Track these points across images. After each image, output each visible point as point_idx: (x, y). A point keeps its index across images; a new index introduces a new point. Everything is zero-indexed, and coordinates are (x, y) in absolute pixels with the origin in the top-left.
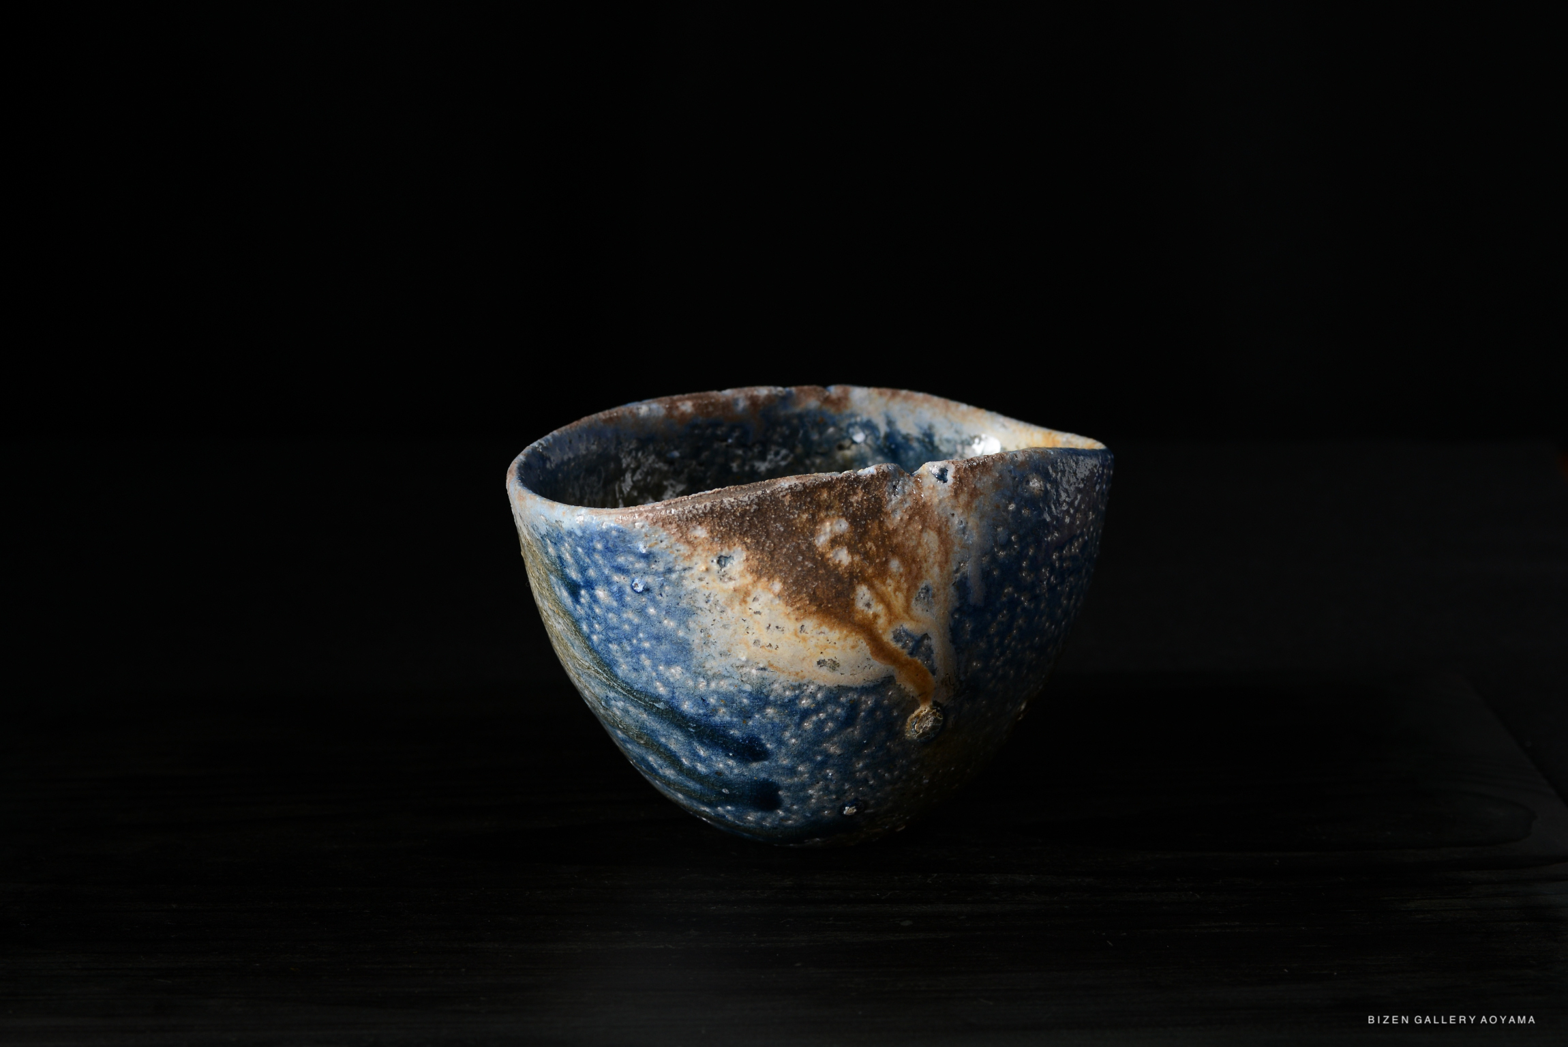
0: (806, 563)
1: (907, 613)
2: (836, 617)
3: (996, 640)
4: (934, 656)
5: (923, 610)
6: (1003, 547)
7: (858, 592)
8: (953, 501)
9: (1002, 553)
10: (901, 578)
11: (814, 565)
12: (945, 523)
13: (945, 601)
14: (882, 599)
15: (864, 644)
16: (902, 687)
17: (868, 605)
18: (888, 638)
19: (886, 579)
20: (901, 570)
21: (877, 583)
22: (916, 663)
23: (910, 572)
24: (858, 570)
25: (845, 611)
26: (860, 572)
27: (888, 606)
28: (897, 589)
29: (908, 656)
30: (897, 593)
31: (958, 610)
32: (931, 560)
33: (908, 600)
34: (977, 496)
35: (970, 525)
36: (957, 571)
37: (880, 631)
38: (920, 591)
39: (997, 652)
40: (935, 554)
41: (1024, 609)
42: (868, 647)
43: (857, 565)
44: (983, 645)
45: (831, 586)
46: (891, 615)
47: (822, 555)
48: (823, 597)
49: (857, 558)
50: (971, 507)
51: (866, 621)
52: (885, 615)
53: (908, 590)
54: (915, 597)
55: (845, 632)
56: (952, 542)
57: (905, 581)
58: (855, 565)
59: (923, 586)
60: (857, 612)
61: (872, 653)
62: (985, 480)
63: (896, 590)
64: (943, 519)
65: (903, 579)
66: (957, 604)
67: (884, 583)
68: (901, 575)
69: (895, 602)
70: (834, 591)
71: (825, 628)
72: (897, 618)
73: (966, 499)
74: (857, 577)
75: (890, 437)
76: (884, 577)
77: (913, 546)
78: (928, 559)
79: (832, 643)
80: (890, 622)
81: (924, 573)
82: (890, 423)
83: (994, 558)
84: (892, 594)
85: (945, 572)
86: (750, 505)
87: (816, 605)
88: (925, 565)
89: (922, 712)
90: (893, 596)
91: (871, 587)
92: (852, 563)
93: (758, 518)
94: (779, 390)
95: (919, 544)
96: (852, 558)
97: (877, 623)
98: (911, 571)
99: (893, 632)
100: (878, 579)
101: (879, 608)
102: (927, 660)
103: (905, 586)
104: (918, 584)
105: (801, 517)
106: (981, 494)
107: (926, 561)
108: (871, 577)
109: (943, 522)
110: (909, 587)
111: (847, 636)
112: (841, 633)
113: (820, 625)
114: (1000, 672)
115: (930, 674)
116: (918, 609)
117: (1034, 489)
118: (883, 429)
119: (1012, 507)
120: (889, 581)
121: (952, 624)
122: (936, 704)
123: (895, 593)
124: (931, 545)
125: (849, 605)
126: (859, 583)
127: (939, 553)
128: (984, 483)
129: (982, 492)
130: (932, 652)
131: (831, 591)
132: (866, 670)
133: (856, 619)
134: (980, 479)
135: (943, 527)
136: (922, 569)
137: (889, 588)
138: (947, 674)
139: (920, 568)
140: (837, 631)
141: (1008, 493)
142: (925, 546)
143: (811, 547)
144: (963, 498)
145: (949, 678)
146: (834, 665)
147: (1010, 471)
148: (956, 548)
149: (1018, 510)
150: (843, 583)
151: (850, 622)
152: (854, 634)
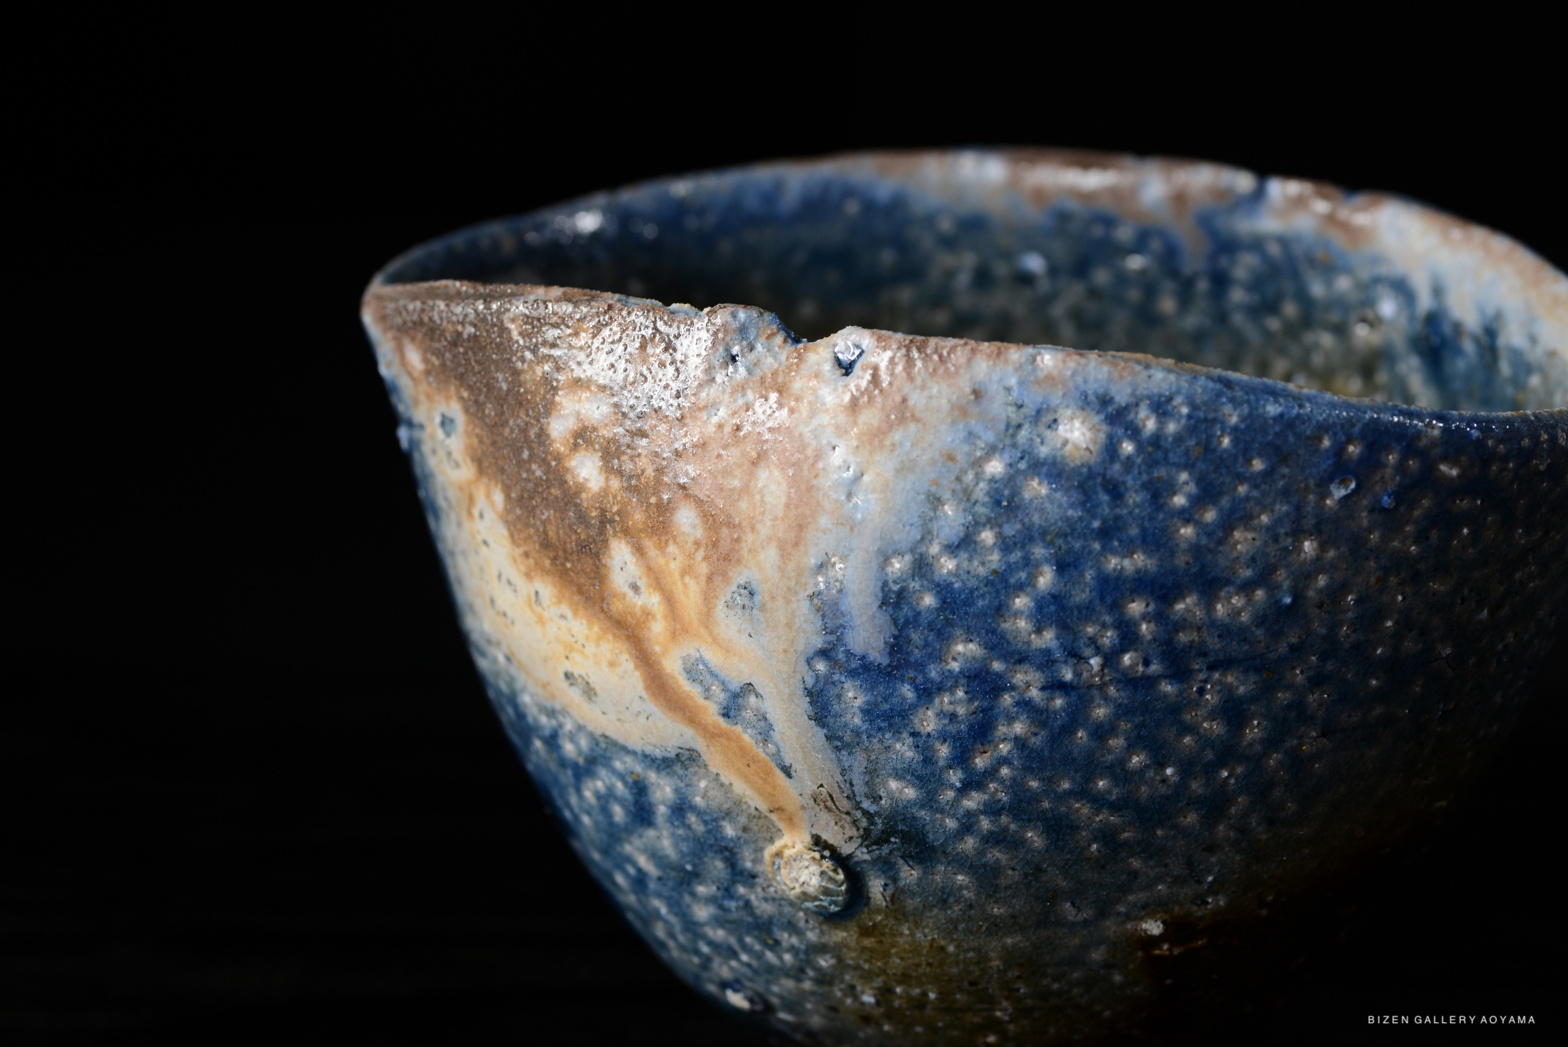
0: (534, 467)
1: (707, 627)
2: (580, 591)
3: (944, 751)
4: (776, 735)
5: (739, 631)
6: (952, 549)
7: (613, 553)
8: (842, 418)
9: (948, 565)
10: (697, 550)
11: (545, 474)
12: (811, 461)
13: (789, 625)
14: (658, 582)
15: (631, 665)
16: (723, 779)
17: (635, 588)
18: (672, 665)
19: (667, 542)
20: (699, 533)
21: (648, 543)
22: (739, 739)
23: (715, 545)
24: (615, 509)
25: (594, 585)
26: (619, 513)
27: (670, 600)
28: (686, 571)
29: (722, 721)
30: (687, 579)
31: (824, 653)
32: (764, 530)
33: (708, 599)
34: (902, 420)
35: (866, 478)
36: (822, 567)
37: (657, 649)
38: (734, 588)
39: (955, 777)
40: (775, 519)
41: (1025, 705)
42: (637, 674)
43: (615, 497)
44: (904, 750)
45: (570, 526)
46: (674, 620)
47: (559, 458)
48: (558, 544)
49: (615, 483)
50: (881, 441)
51: (629, 619)
52: (665, 617)
53: (710, 579)
54: (723, 599)
55: (596, 628)
56: (818, 503)
57: (706, 558)
58: (611, 498)
59: (742, 581)
60: (614, 596)
61: (647, 688)
62: (935, 390)
63: (684, 573)
64: (809, 452)
65: (700, 554)
66: (818, 642)
67: (662, 547)
68: (697, 544)
69: (682, 597)
70: (574, 537)
71: (565, 609)
72: (686, 631)
73: (875, 423)
74: (612, 521)
75: (1433, 319)
76: (663, 538)
77: (733, 490)
78: (759, 527)
79: (579, 644)
80: (674, 635)
81: (745, 552)
82: (1438, 291)
83: (922, 566)
84: (677, 576)
85: (791, 566)
86: (463, 324)
87: (549, 558)
88: (749, 538)
89: (786, 846)
90: (679, 583)
91: (639, 550)
92: (605, 492)
93: (474, 353)
94: (1243, 181)
95: (746, 490)
96: (607, 480)
97: (649, 629)
98: (718, 541)
99: (684, 658)
100: (651, 537)
101: (652, 600)
102: (765, 741)
103: (703, 569)
104: (731, 574)
105: (534, 371)
106: (915, 419)
107: (753, 529)
108: (641, 531)
109: (807, 458)
110: (712, 574)
111: (599, 638)
112: (590, 628)
113: (560, 602)
114: (985, 824)
115: (780, 775)
116: (729, 624)
117: (1066, 442)
118: (1425, 302)
119: (995, 467)
120: (672, 548)
121: (810, 682)
122: (818, 842)
123: (682, 576)
124: (768, 499)
125: (599, 575)
126: (615, 535)
127: (783, 519)
128: (930, 397)
129: (917, 414)
130: (771, 727)
131: (570, 537)
132: (642, 719)
133: (614, 608)
134: (923, 387)
135: (805, 467)
136: (743, 545)
137: (672, 560)
138: (821, 786)
139: (738, 540)
140: (584, 622)
141: (989, 436)
142: (758, 497)
143: (543, 434)
144: (870, 417)
145: (831, 796)
146: (589, 692)
147: (1008, 390)
148: (824, 521)
149: (1012, 479)
150: (588, 526)
151: (602, 610)
152: (610, 637)
